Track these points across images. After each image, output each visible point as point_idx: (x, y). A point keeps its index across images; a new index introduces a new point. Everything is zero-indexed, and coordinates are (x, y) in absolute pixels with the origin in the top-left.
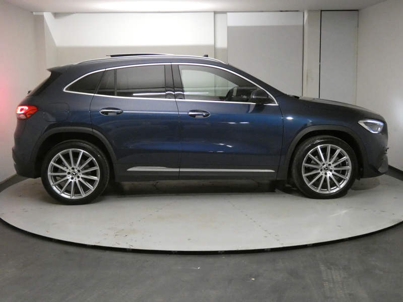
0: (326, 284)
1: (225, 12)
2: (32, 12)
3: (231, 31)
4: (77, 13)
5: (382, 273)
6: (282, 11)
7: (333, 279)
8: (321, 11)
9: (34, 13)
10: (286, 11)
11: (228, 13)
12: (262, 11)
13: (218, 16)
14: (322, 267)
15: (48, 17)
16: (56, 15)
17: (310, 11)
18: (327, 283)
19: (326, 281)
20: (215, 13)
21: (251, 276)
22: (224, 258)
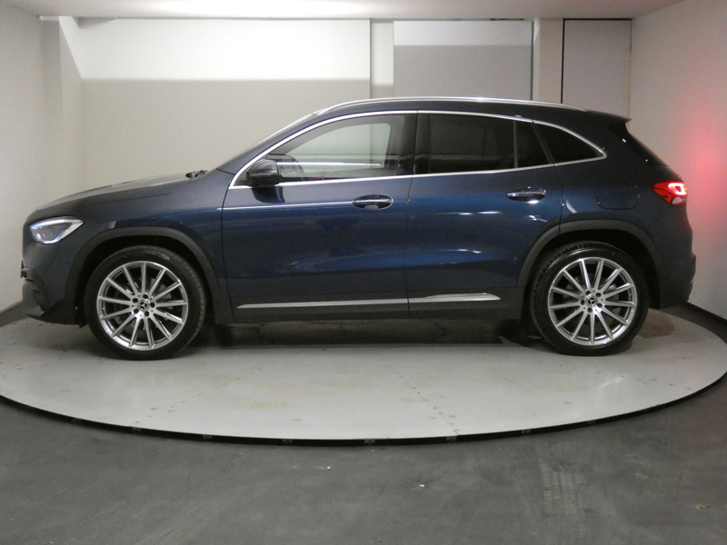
0: (548, 494)
1: (390, 21)
2: (38, 16)
3: (401, 54)
4: (119, 18)
5: (646, 477)
6: (493, 20)
7: (560, 486)
8: (564, 20)
9: (42, 18)
10: (502, 19)
11: (395, 22)
12: (458, 20)
13: (378, 26)
14: (544, 468)
15: (66, 24)
16: (81, 21)
17: (543, 20)
18: (549, 492)
19: (547, 489)
20: (373, 21)
21: (419, 481)
22: (373, 453)
